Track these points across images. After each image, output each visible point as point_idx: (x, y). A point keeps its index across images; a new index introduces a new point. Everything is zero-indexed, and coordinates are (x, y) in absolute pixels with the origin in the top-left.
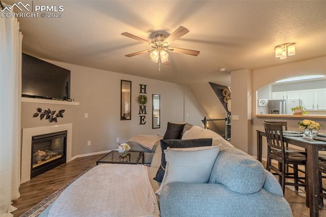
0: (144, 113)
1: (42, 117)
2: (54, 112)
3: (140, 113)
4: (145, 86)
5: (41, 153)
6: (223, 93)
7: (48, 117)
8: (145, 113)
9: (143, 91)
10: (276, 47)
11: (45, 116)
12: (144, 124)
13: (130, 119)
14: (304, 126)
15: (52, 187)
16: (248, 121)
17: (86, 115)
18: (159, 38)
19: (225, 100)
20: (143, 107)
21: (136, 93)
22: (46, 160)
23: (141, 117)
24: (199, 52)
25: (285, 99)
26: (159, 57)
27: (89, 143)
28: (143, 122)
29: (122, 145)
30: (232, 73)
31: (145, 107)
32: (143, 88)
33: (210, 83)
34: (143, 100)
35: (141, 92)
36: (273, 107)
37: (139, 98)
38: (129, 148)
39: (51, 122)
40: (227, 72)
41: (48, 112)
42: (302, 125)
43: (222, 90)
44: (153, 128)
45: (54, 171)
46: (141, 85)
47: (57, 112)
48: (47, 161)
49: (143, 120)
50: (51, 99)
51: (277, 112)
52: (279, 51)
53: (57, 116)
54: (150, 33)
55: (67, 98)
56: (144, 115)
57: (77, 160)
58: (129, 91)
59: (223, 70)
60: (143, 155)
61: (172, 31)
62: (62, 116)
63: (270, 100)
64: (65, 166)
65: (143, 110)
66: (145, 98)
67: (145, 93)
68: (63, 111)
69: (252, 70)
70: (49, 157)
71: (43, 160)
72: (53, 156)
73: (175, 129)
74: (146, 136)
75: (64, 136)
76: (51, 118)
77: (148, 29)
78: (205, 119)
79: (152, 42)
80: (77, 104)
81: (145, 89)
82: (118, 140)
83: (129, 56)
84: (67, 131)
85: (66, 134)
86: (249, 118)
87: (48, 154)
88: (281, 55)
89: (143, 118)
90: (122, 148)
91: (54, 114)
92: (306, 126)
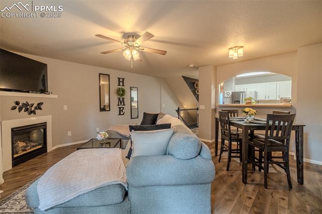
0: (122, 104)
1: (20, 110)
2: (32, 105)
3: (118, 105)
4: (123, 79)
5: (21, 144)
6: (195, 85)
7: (27, 110)
8: (124, 105)
9: (121, 84)
10: (230, 49)
11: (24, 109)
12: (123, 114)
13: (110, 110)
14: (246, 112)
15: (35, 173)
16: (212, 110)
17: (65, 107)
18: (131, 39)
19: (196, 92)
20: (121, 99)
21: (115, 86)
22: (26, 150)
23: (120, 108)
24: (166, 52)
25: (245, 91)
26: (131, 55)
27: (70, 134)
28: (122, 113)
29: (100, 133)
30: (200, 68)
31: (123, 99)
32: (121, 81)
33: (183, 76)
34: (121, 93)
35: (119, 85)
36: (235, 97)
37: (117, 90)
38: (108, 135)
39: (29, 114)
40: (196, 68)
41: (26, 105)
42: (244, 112)
43: (194, 83)
44: (131, 118)
45: (36, 160)
46: (119, 79)
47: (35, 105)
48: (27, 152)
49: (122, 111)
50: (28, 92)
51: (239, 102)
52: (231, 52)
53: (36, 108)
54: (122, 34)
55: (44, 91)
56: (123, 106)
57: (58, 149)
58: (108, 83)
59: (192, 66)
60: (121, 141)
61: (142, 33)
62: (41, 109)
63: (233, 91)
64: (46, 155)
65: (121, 102)
66: (123, 91)
67: (123, 85)
68: (41, 104)
69: (216, 67)
70: (29, 148)
71: (23, 151)
72: (34, 146)
73: (150, 118)
74: (124, 125)
75: (44, 127)
76: (29, 110)
77: (121, 31)
78: (179, 109)
79: (125, 43)
80: (56, 96)
81: (123, 82)
82: (98, 129)
83: (104, 53)
84: (46, 123)
85: (46, 126)
86: (213, 107)
87: (29, 144)
88: (233, 55)
89: (122, 109)
90: (101, 136)
91: (32, 106)
92: (247, 113)
